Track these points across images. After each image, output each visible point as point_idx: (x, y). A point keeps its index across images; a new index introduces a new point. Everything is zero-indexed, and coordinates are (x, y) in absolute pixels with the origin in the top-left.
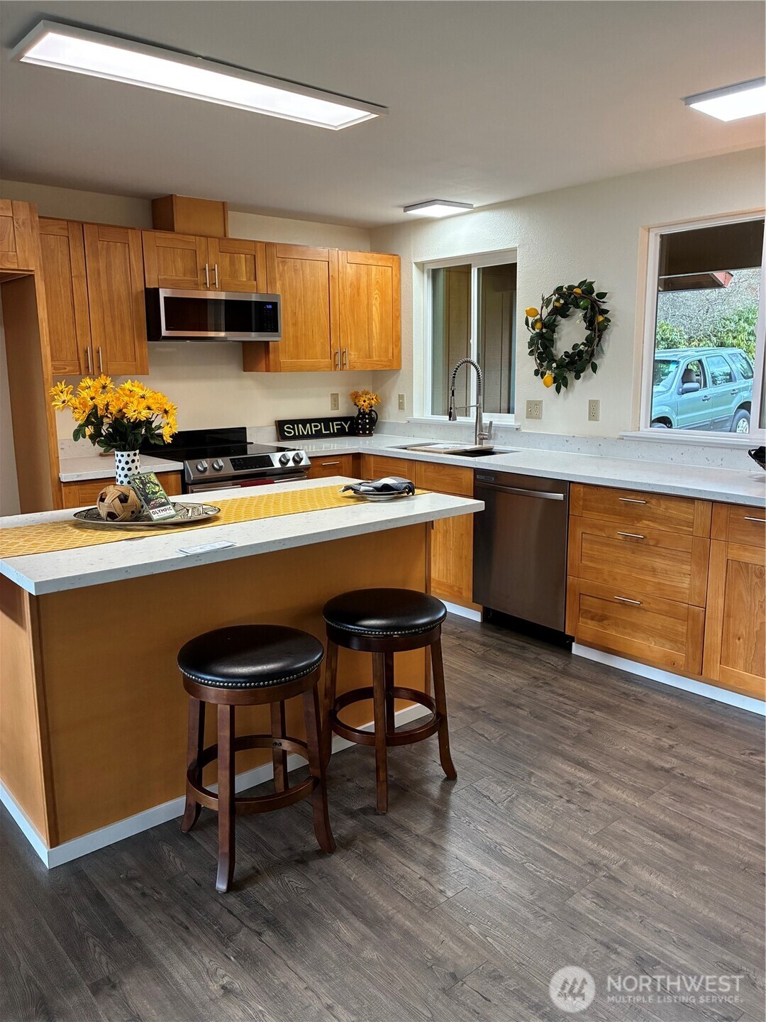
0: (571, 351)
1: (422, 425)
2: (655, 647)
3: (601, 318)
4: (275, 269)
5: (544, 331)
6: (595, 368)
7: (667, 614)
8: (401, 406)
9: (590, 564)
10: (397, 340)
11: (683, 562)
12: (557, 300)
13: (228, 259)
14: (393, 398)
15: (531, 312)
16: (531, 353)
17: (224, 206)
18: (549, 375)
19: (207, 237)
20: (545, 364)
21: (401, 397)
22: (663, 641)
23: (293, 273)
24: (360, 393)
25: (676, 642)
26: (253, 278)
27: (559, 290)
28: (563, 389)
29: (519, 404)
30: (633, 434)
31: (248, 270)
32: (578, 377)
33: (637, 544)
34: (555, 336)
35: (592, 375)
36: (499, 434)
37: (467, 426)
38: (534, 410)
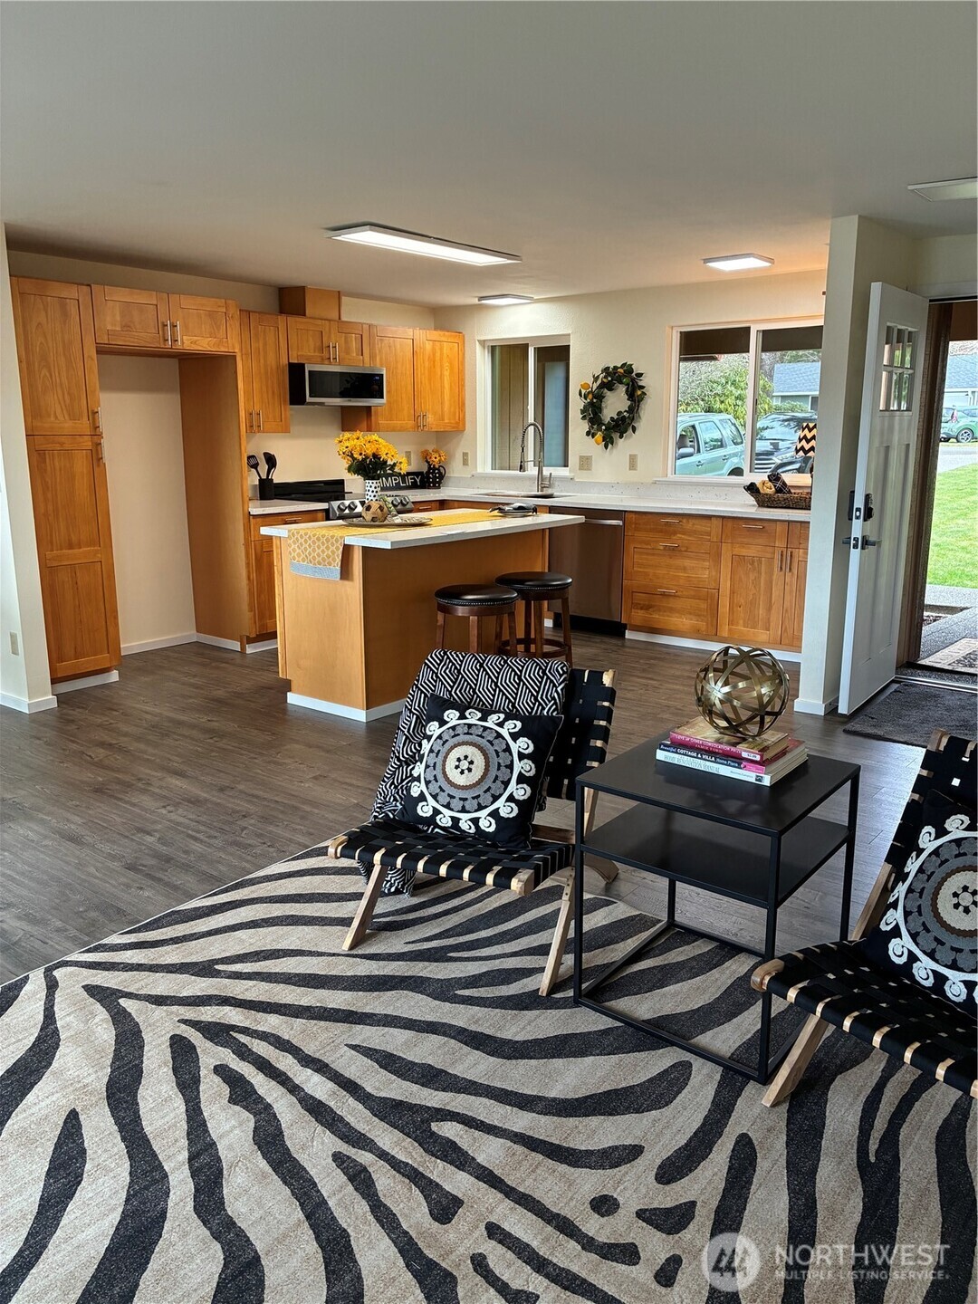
0: (616, 417)
1: (485, 477)
2: (685, 622)
3: (639, 392)
4: (375, 346)
5: (595, 400)
6: (634, 430)
7: (693, 597)
8: (465, 463)
9: (639, 570)
10: (462, 406)
11: (704, 560)
12: (605, 377)
13: (344, 338)
14: (457, 456)
15: (585, 386)
16: (584, 418)
17: (339, 293)
18: (599, 435)
19: (330, 320)
20: (595, 427)
21: (465, 454)
22: (691, 616)
23: (387, 349)
24: (431, 451)
25: (699, 615)
26: (360, 354)
27: (606, 370)
28: (610, 446)
29: (573, 459)
30: (664, 479)
31: (357, 347)
32: (621, 437)
33: (673, 551)
34: (603, 405)
35: (631, 435)
36: (557, 483)
37: (530, 478)
38: (585, 463)
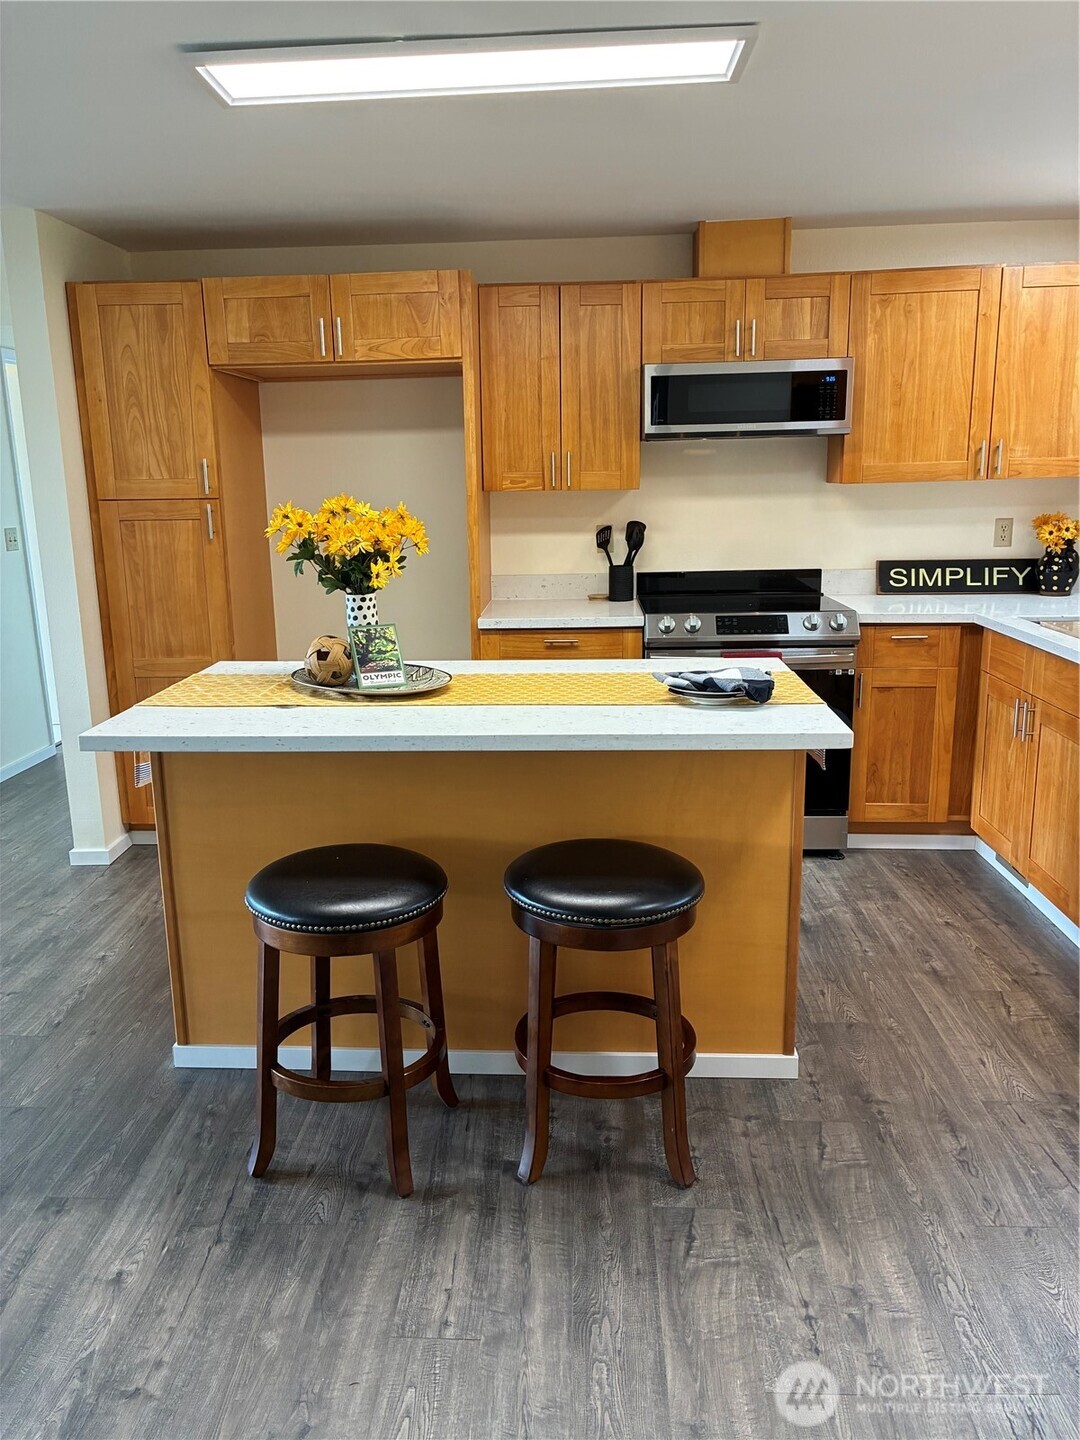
4: (866, 315)
13: (779, 309)
17: (784, 226)
19: (746, 278)
23: (902, 318)
26: (822, 334)
31: (815, 322)
